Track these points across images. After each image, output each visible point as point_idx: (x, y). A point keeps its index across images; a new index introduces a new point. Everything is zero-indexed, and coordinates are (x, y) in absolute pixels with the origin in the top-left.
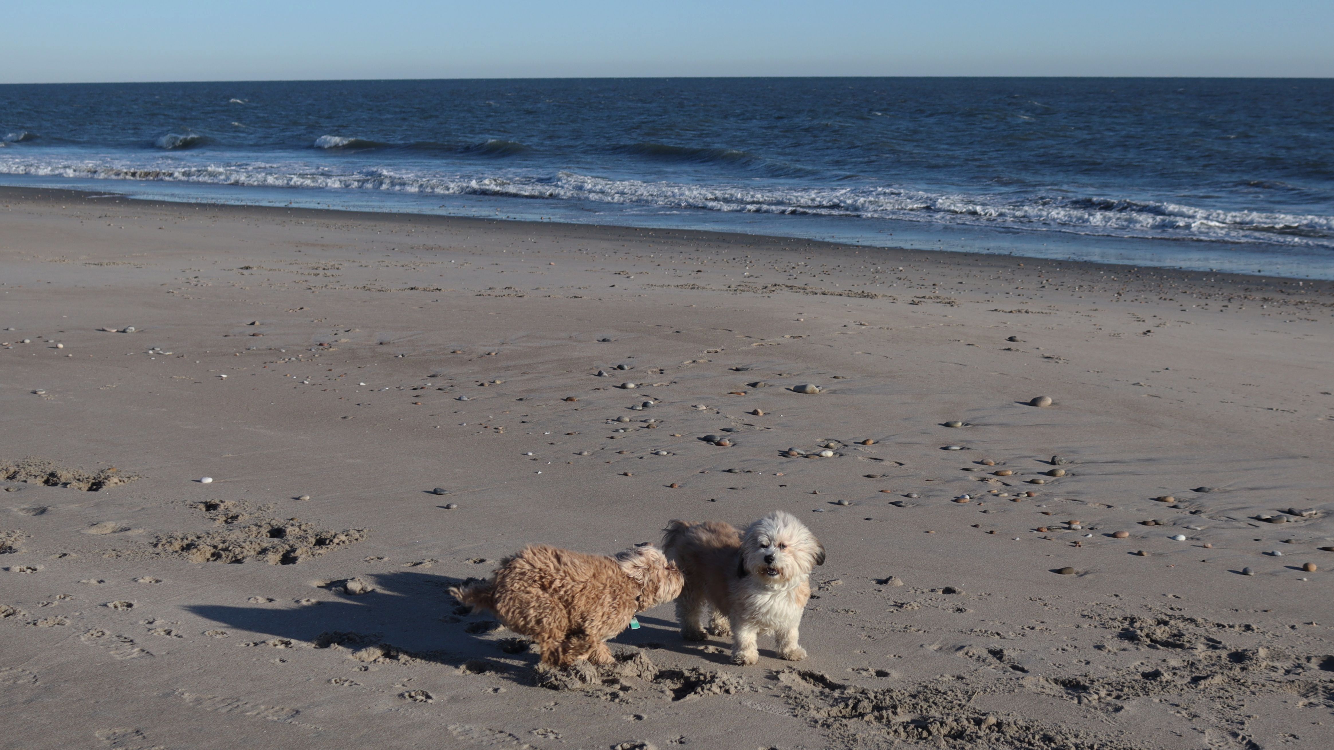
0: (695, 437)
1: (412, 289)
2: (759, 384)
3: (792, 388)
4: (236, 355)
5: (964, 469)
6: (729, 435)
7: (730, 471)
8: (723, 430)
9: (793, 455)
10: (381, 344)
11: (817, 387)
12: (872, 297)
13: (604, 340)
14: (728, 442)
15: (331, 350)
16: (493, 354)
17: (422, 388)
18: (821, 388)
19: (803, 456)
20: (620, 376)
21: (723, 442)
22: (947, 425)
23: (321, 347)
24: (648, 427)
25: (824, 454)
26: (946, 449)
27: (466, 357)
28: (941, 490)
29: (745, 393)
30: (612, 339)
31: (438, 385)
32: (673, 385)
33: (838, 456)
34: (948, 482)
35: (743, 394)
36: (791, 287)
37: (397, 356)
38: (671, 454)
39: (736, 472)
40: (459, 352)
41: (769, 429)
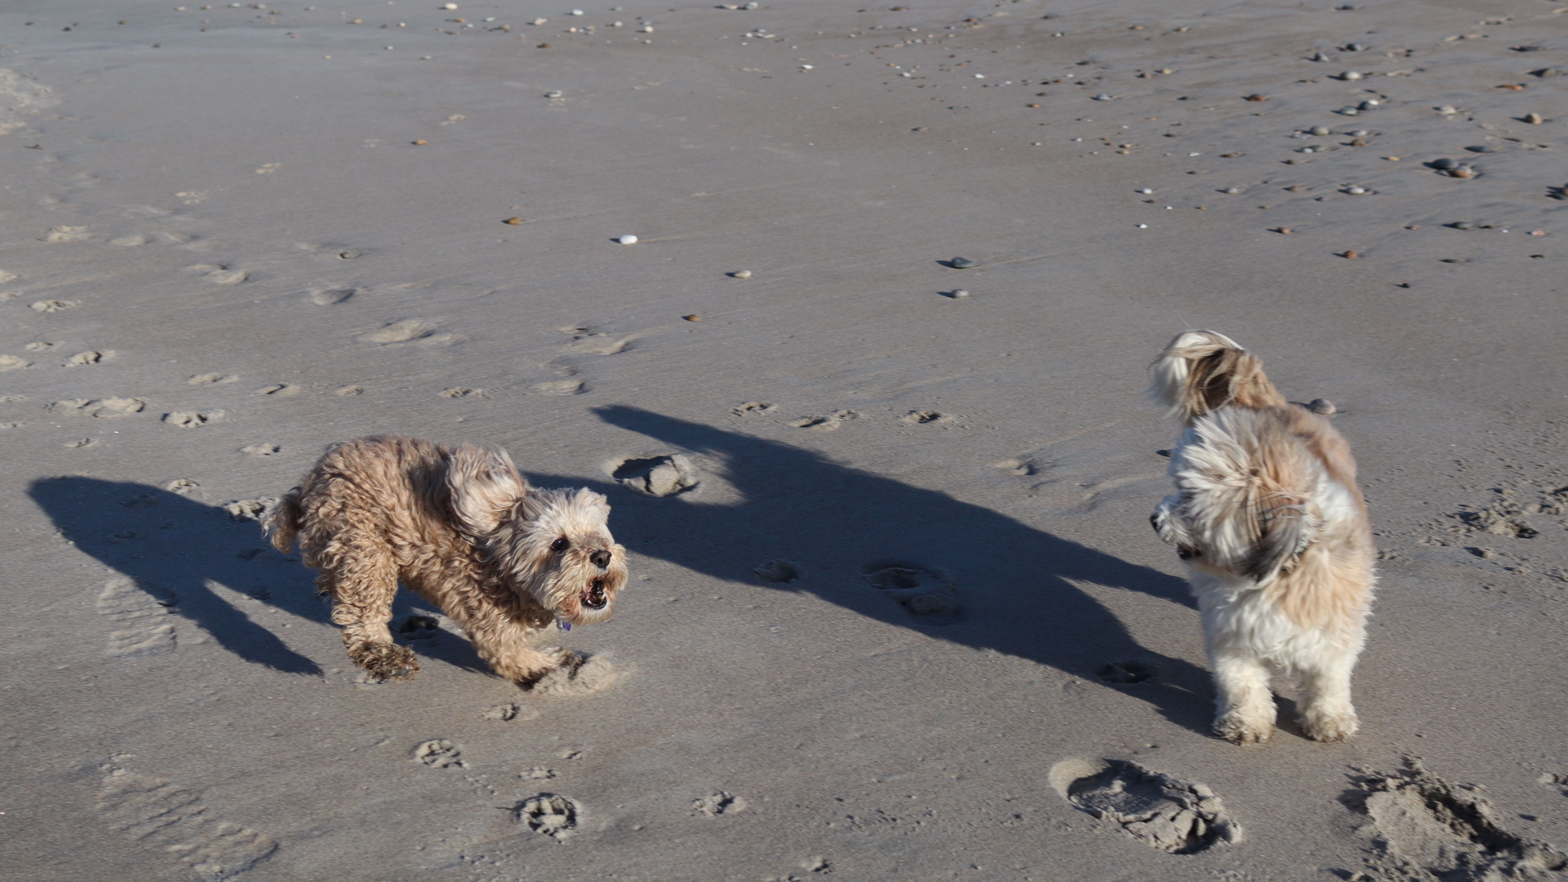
0: (1419, 162)
2: (1548, 73)
4: (850, 37)
6: (1474, 160)
7: (1454, 226)
8: (1469, 148)
10: (1046, 17)
13: (1345, 8)
14: (1470, 171)
15: (975, 27)
16: (1184, 29)
17: (1057, 81)
20: (1345, 61)
21: (1460, 172)
23: (965, 24)
24: (1353, 144)
27: (1146, 34)
29: (1523, 85)
30: (1357, 7)
31: (1081, 77)
32: (1419, 75)
35: (1519, 88)
37: (1053, 35)
38: (1369, 193)
39: (1465, 229)
40: (1140, 28)
41: (1543, 147)
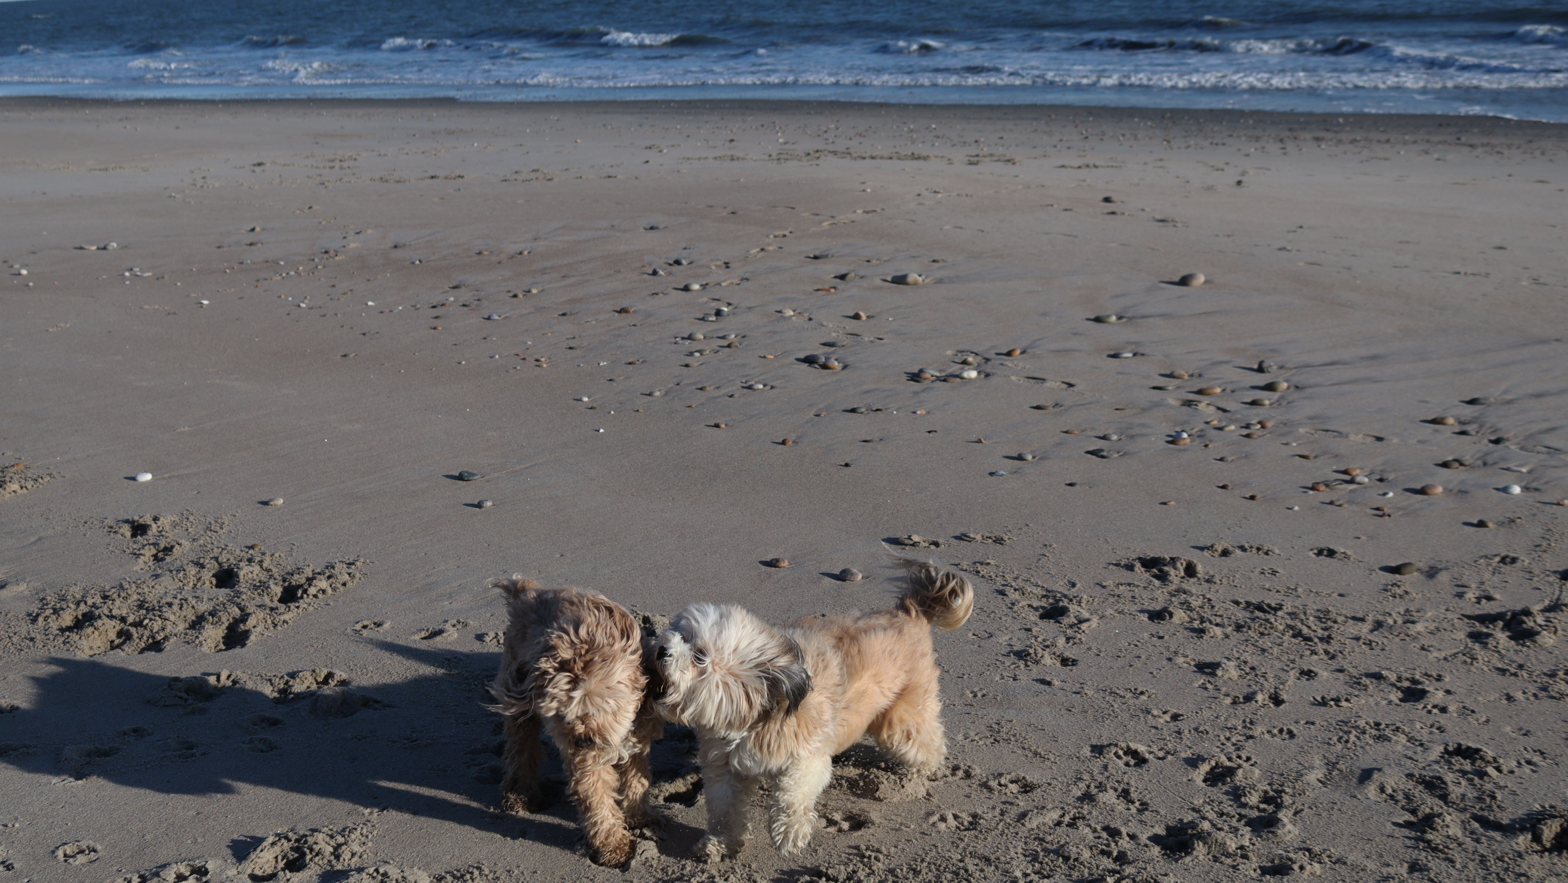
0: (792, 359)
1: (432, 177)
2: (849, 277)
3: (889, 279)
4: (225, 272)
5: (1155, 388)
6: (833, 353)
7: (853, 411)
8: (825, 344)
9: (925, 379)
10: (396, 247)
11: (920, 276)
12: (926, 158)
13: (652, 228)
14: (836, 363)
15: (337, 258)
16: (526, 253)
17: (443, 305)
18: (924, 277)
19: (938, 379)
20: (680, 275)
21: (829, 364)
22: (1098, 320)
23: (326, 256)
24: (729, 346)
25: (965, 375)
26: (1115, 356)
27: (494, 259)
28: (1143, 425)
29: (835, 288)
30: (661, 226)
31: (462, 300)
32: (747, 284)
33: (983, 376)
34: (1144, 410)
35: (833, 290)
36: (835, 153)
37: (413, 263)
38: (767, 388)
39: (862, 413)
40: (486, 253)
41: (881, 339)
